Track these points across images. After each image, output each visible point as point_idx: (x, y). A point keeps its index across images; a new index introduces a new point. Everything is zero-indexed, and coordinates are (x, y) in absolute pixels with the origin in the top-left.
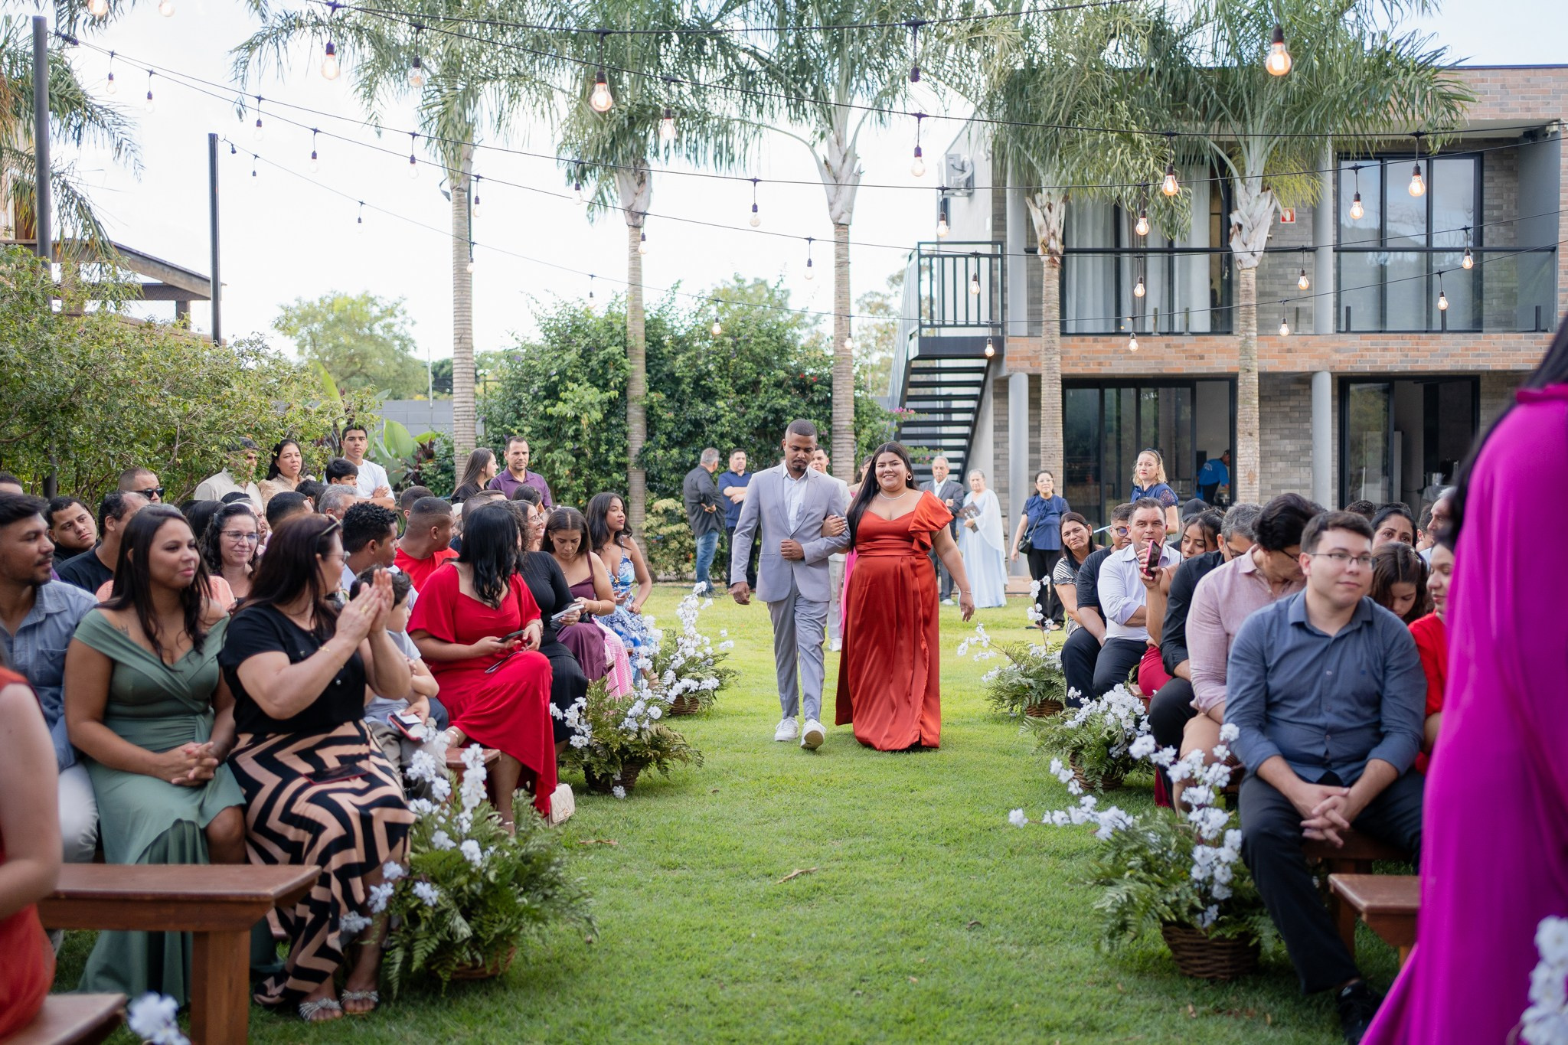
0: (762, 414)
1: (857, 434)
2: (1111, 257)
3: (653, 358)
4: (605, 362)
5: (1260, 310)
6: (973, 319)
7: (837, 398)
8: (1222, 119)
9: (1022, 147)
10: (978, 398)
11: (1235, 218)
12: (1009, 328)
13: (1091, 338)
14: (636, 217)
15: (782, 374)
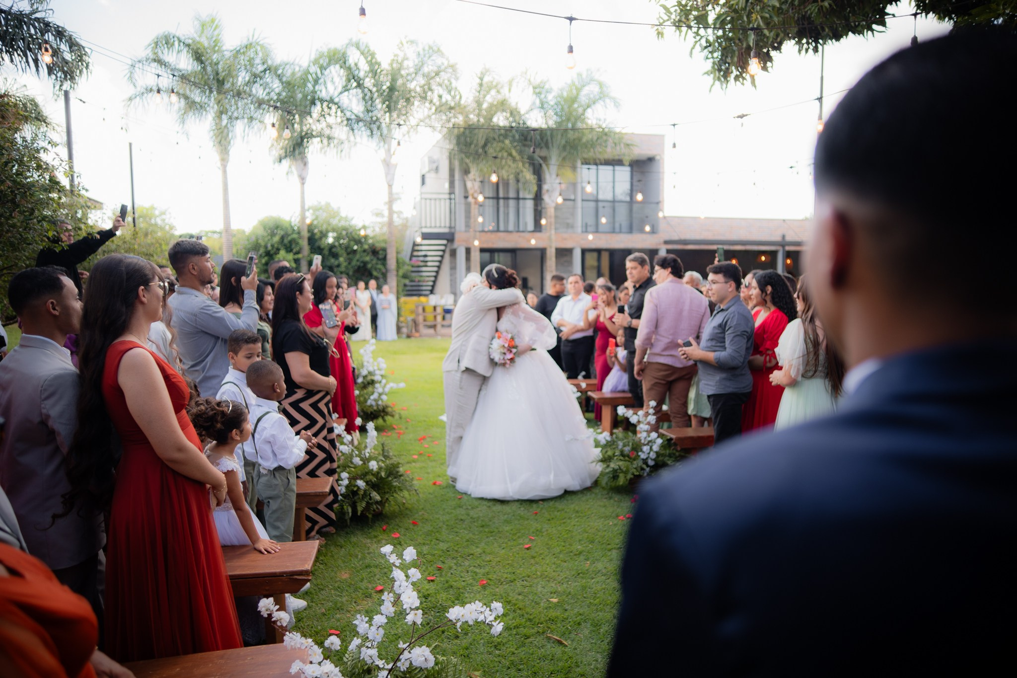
0: (358, 263)
1: (397, 271)
2: (495, 201)
3: (312, 240)
4: (290, 242)
5: (556, 223)
6: (443, 225)
7: (389, 257)
8: (541, 148)
9: (463, 156)
10: (442, 256)
11: (545, 187)
12: (457, 228)
13: (489, 234)
14: (303, 179)
15: (366, 247)
